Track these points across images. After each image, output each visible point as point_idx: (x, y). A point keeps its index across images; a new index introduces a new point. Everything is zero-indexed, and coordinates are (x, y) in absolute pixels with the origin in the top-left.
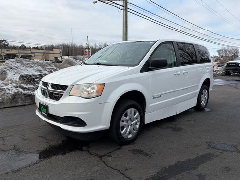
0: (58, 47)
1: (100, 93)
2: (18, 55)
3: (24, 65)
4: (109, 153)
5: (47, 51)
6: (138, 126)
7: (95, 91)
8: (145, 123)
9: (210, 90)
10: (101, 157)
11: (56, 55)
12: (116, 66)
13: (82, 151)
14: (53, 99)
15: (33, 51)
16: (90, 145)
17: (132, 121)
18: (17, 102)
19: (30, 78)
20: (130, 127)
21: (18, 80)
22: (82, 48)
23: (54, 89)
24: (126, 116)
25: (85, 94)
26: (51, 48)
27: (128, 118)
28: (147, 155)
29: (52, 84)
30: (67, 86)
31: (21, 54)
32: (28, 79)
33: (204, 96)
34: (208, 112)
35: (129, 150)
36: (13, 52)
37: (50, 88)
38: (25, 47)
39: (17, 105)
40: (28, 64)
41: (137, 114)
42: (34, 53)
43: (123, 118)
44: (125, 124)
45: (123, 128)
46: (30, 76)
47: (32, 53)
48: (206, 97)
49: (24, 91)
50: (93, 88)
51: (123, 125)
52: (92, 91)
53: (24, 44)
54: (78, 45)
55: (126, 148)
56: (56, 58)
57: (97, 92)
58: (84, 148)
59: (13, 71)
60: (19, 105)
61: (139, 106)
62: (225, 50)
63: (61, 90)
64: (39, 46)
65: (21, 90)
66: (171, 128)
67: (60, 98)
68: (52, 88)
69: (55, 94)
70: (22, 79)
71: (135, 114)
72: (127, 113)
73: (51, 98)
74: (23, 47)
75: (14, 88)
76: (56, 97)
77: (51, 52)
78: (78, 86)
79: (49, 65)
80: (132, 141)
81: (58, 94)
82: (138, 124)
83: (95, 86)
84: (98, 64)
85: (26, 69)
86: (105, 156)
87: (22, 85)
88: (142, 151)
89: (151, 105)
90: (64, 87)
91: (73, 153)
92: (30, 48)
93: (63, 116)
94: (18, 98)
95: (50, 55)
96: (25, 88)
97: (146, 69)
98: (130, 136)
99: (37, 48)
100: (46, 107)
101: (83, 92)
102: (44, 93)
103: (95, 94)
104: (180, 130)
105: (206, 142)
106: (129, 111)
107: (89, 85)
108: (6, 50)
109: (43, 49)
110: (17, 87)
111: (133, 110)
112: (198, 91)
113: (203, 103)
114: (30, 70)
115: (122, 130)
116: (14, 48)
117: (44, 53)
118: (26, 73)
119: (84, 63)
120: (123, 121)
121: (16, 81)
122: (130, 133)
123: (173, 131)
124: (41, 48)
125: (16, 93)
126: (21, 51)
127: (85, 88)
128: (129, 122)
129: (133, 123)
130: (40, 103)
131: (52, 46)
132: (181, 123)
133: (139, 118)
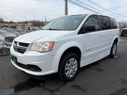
0: (30, 22)
1: (51, 49)
2: (9, 26)
3: (8, 31)
4: (57, 89)
5: (24, 24)
6: (76, 69)
7: (47, 47)
8: (81, 67)
9: (118, 45)
10: (52, 92)
11: (29, 26)
12: (62, 30)
13: (40, 87)
14: (20, 52)
15: (17, 24)
16: (45, 82)
17: (73, 66)
18: (3, 53)
19: (11, 39)
20: (71, 70)
21: (4, 40)
22: (43, 22)
23: (21, 46)
24: (69, 63)
25: (41, 50)
26: (27, 22)
27: (70, 64)
28: (83, 90)
29: (20, 42)
30: (29, 44)
31: (10, 26)
32: (10, 39)
33: (115, 48)
34: (117, 58)
35: (71, 86)
36: (6, 25)
37: (18, 45)
38: (13, 22)
39: (3, 55)
40: (10, 31)
41: (76, 61)
42: (17, 25)
43: (67, 64)
44: (68, 68)
45: (67, 71)
46: (11, 38)
47: (16, 25)
48: (115, 49)
49: (7, 46)
50: (46, 45)
51: (67, 70)
52: (46, 47)
53: (12, 21)
54: (41, 21)
55: (69, 84)
56: (29, 28)
57: (49, 48)
58: (41, 85)
59: (1, 35)
60: (4, 55)
61: (77, 57)
62: (120, 23)
63: (25, 46)
64: (20, 22)
65: (5, 46)
66: (96, 69)
67: (24, 52)
68: (20, 45)
69: (21, 49)
70: (6, 39)
71: (74, 62)
72: (69, 61)
73: (19, 52)
74: (11, 22)
75: (1, 45)
76: (22, 51)
77: (26, 24)
78: (36, 44)
79: (23, 31)
80: (72, 79)
81: (23, 49)
82: (77, 68)
83: (48, 44)
84: (50, 29)
85: (9, 33)
86: (55, 91)
87: (6, 43)
88: (80, 87)
89: (84, 55)
90: (27, 45)
91: (34, 89)
92: (15, 23)
93: (26, 64)
94: (4, 51)
95: (26, 26)
96: (8, 44)
97: (81, 32)
98: (71, 76)
99: (19, 23)
100: (16, 58)
101: (39, 48)
102: (14, 48)
103: (48, 50)
104: (102, 70)
105: (121, 79)
106: (70, 60)
107: (43, 43)
108: (2, 24)
109: (22, 23)
110: (3, 44)
111: (73, 59)
112: (111, 46)
113: (113, 53)
114: (12, 34)
115: (66, 73)
116: (7, 23)
117: (22, 25)
118: (9, 36)
119: (41, 29)
120: (67, 67)
121: (3, 41)
122: (71, 74)
123: (98, 71)
124: (21, 23)
125: (2, 48)
126: (10, 24)
127: (41, 45)
128: (71, 67)
129: (73, 67)
130: (12, 55)
131: (27, 21)
132: (102, 66)
133: (77, 64)
